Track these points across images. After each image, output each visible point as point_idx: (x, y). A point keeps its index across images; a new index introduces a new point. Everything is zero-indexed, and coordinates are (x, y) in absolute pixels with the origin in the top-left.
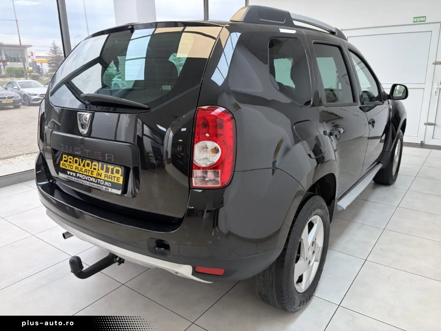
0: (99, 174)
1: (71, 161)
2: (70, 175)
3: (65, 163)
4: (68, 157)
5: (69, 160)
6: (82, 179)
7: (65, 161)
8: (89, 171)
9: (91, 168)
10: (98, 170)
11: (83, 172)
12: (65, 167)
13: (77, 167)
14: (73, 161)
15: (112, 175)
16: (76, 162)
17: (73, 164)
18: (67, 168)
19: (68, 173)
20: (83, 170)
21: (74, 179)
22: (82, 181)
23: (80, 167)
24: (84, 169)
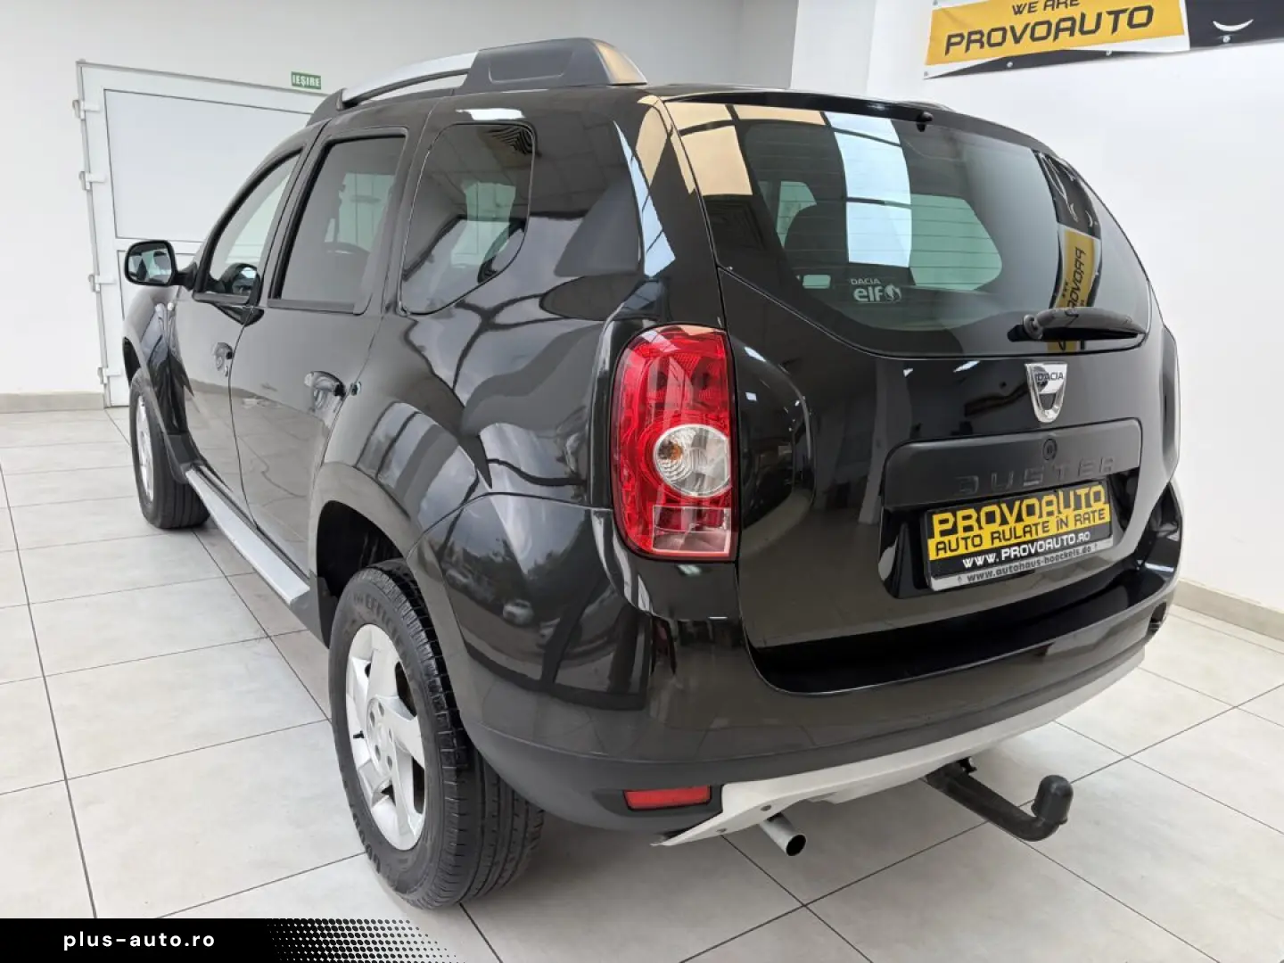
0: (1062, 521)
1: (972, 522)
2: (975, 567)
3: (946, 539)
4: (955, 516)
5: (961, 524)
6: (1022, 558)
7: (943, 533)
8: (1036, 525)
9: (1041, 516)
10: (1060, 512)
11: (1020, 537)
12: (949, 554)
13: (998, 532)
14: (978, 521)
15: (1090, 510)
16: (990, 518)
17: (980, 528)
18: (962, 551)
19: (968, 563)
20: (1019, 533)
21: (997, 571)
22: (1024, 562)
23: (1006, 528)
24: (1020, 527)
